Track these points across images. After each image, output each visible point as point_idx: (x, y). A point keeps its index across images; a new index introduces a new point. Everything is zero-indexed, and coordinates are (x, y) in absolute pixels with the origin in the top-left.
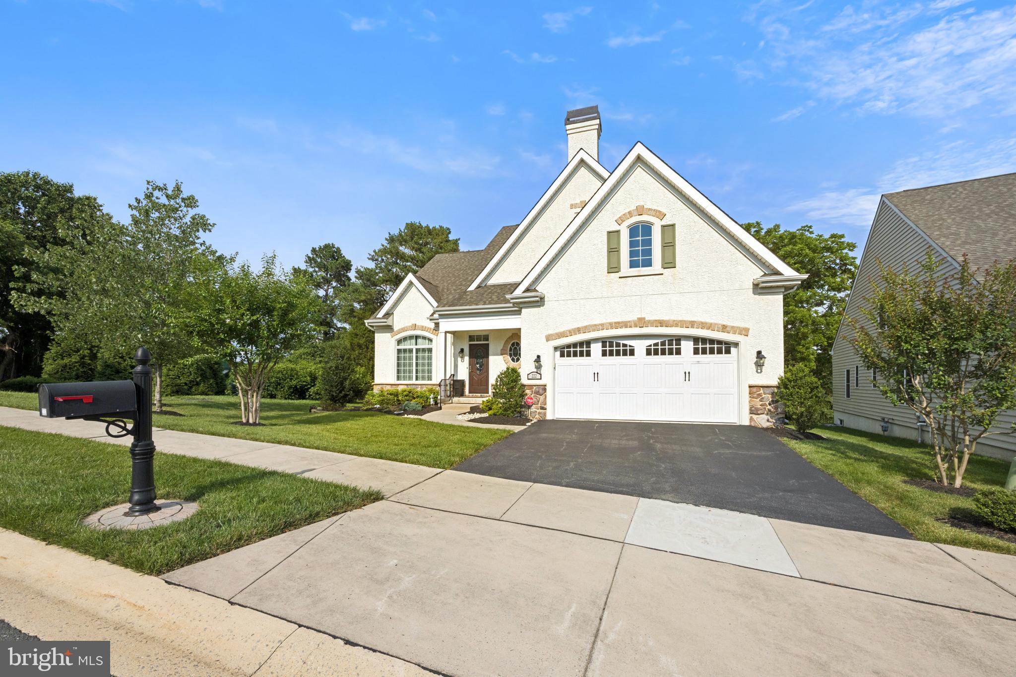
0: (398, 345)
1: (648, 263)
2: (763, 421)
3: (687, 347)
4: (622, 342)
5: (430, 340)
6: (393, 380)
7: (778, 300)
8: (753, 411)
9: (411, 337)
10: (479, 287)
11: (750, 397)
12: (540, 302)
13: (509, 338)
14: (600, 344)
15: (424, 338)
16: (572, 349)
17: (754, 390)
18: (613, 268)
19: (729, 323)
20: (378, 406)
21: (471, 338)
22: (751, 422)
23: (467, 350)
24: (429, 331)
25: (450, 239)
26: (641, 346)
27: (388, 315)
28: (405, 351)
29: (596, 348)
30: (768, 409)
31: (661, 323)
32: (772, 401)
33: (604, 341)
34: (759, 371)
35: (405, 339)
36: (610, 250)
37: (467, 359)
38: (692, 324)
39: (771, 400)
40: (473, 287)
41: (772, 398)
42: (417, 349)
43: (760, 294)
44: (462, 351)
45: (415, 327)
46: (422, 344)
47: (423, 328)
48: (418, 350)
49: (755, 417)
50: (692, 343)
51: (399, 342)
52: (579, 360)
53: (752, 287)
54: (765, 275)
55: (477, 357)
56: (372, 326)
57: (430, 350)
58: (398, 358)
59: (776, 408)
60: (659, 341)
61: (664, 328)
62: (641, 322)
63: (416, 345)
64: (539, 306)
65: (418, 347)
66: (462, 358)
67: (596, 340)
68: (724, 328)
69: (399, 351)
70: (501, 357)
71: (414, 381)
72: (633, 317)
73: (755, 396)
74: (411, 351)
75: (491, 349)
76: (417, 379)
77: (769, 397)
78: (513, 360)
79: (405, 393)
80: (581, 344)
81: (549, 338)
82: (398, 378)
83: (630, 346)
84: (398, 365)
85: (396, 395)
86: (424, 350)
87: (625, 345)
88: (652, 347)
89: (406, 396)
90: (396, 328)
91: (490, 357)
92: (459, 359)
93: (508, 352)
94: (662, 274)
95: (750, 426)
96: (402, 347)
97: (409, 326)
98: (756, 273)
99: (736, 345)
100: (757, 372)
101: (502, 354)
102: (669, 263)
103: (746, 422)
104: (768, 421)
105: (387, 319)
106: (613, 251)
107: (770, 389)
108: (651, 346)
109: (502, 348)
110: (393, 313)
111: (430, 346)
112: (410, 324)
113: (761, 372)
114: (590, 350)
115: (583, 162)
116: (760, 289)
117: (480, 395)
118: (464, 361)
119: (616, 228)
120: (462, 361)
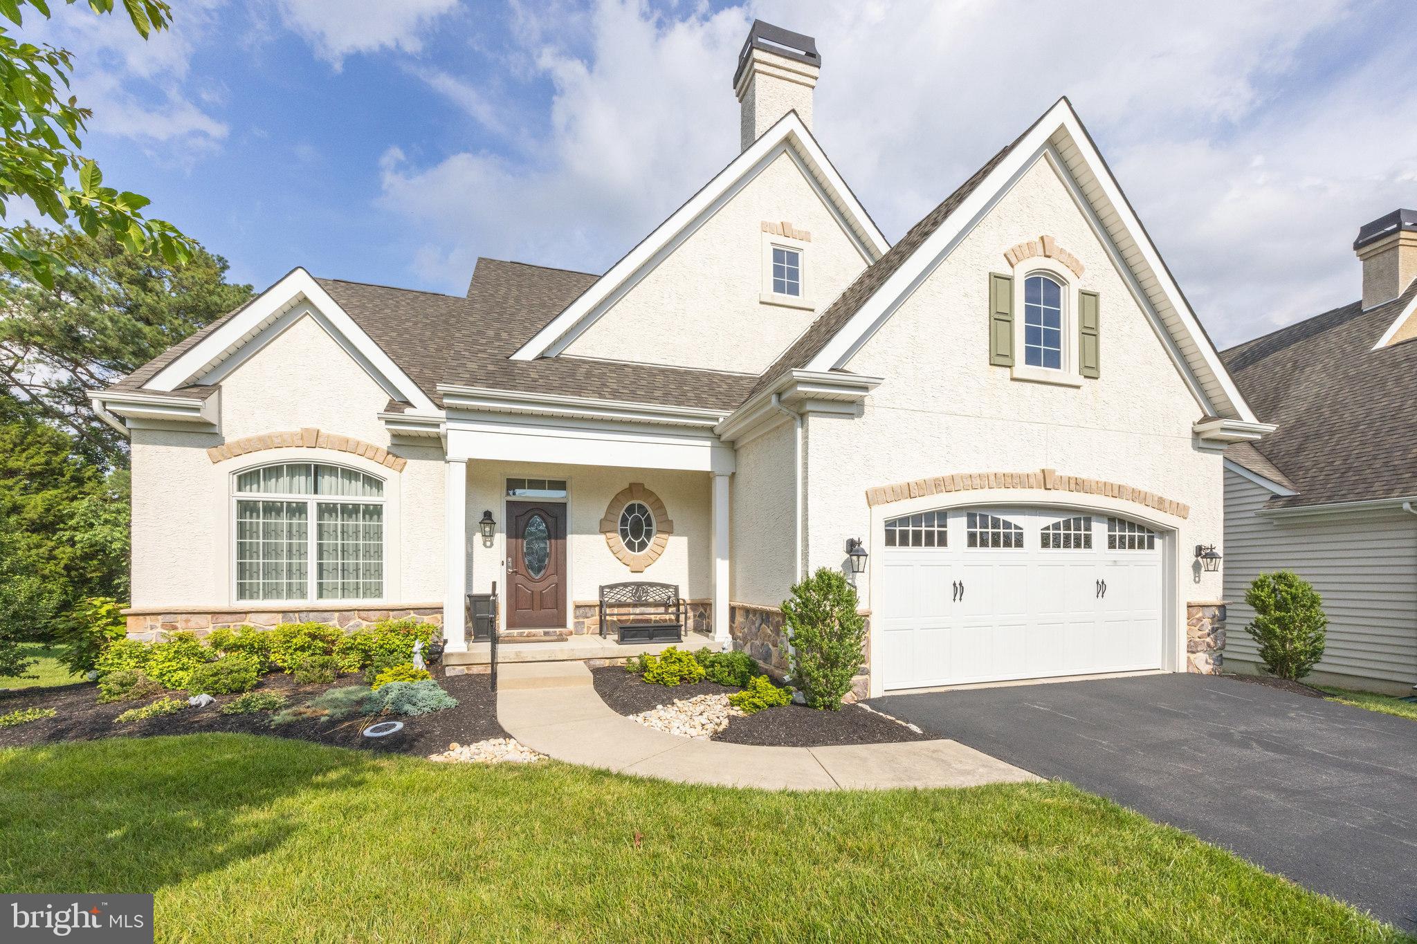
0: (240, 489)
1: (1053, 360)
2: (1203, 664)
3: (1100, 531)
4: (1002, 517)
5: (375, 483)
6: (223, 597)
7: (1215, 462)
8: (1191, 648)
9: (295, 469)
10: (542, 357)
11: (1188, 624)
13: (622, 493)
14: (964, 520)
15: (351, 474)
16: (911, 528)
17: (1194, 611)
18: (1001, 356)
19: (1168, 496)
20: (204, 698)
21: (513, 484)
22: (1188, 667)
23: (500, 516)
24: (370, 454)
26: (1032, 526)
27: (198, 386)
28: (272, 508)
29: (957, 528)
30: (1207, 643)
31: (1078, 485)
32: (1212, 629)
33: (972, 513)
34: (1197, 579)
35: (273, 471)
36: (995, 317)
37: (500, 539)
38: (1118, 491)
39: (1210, 627)
40: (527, 353)
41: (1212, 624)
42: (319, 505)
43: (1200, 449)
44: (488, 515)
45: (315, 439)
46: (334, 492)
47: (345, 445)
48: (325, 510)
49: (1192, 657)
50: (1106, 526)
51: (247, 478)
52: (923, 551)
53: (1191, 437)
54: (1206, 418)
55: (517, 537)
56: (122, 420)
57: (375, 512)
58: (242, 530)
59: (1215, 641)
60: (1061, 520)
61: (1082, 494)
62: (1045, 479)
63: (316, 492)
64: (851, 415)
65: (326, 497)
66: (488, 537)
67: (957, 510)
68: (1161, 504)
69: (246, 508)
70: (603, 537)
71: (312, 600)
72: (1032, 467)
73: (1194, 621)
74: (299, 509)
75: (573, 516)
76: (320, 596)
77: (1209, 624)
78: (630, 546)
79: (297, 641)
80: (929, 517)
81: (872, 499)
82: (242, 592)
83: (1017, 527)
84: (242, 551)
85: (259, 648)
86: (350, 511)
87: (1007, 525)
88: (1051, 532)
89: (302, 649)
90: (233, 429)
91: (569, 537)
92: (478, 538)
93: (619, 528)
94: (1078, 387)
95: (1187, 674)
96: (250, 495)
97: (293, 435)
98: (1190, 410)
99: (1167, 533)
100: (1195, 580)
101: (602, 531)
102: (1090, 370)
103: (1183, 667)
104: (1206, 662)
105: (204, 398)
106: (1000, 318)
107: (1211, 609)
108: (1048, 528)
109: (602, 516)
110: (217, 387)
111: (370, 498)
112: (296, 429)
113: (1199, 580)
114: (945, 532)
115: (789, 143)
116: (1202, 442)
117: (541, 631)
118: (492, 545)
119: (1006, 270)
120: (488, 544)
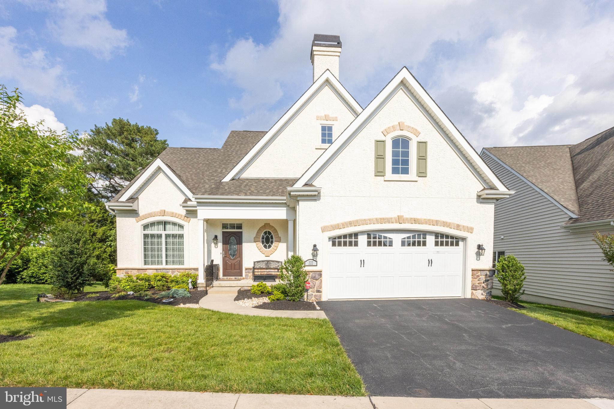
0: (144, 230)
1: (406, 171)
2: (480, 295)
3: (430, 240)
4: (383, 235)
5: (181, 226)
6: (140, 264)
7: (490, 208)
8: (474, 288)
9: (159, 223)
10: (233, 179)
11: (472, 278)
12: (315, 196)
13: (262, 227)
14: (366, 236)
15: (174, 224)
16: (342, 240)
17: (475, 272)
18: (380, 172)
19: (462, 223)
20: (132, 293)
21: (225, 226)
22: (472, 296)
23: (220, 237)
24: (180, 217)
25: (158, 139)
26: (397, 238)
27: (133, 199)
28: (153, 236)
29: (363, 240)
30: (483, 286)
31: (416, 221)
32: (486, 280)
33: (369, 234)
34: (478, 259)
35: (153, 224)
36: (377, 157)
37: (220, 245)
38: (437, 223)
39: (484, 279)
40: (227, 179)
41: (485, 278)
42: (166, 235)
43: (481, 203)
44: (216, 237)
45: (164, 213)
46: (171, 230)
47: (173, 215)
48: (167, 236)
49: (474, 292)
50: (434, 237)
51: (146, 227)
52: (348, 249)
53: (476, 197)
54: (484, 189)
55: (226, 244)
56: (113, 210)
57: (181, 236)
58: (145, 243)
59: (487, 285)
60: (411, 235)
61: (417, 225)
62: (400, 220)
63: (165, 230)
64: (315, 200)
65: (167, 232)
66: (216, 244)
67: (362, 233)
68: (458, 227)
69: (146, 236)
70: (255, 244)
71: (164, 266)
72: (393, 215)
73: (475, 277)
74: (160, 236)
75: (245, 236)
76: (167, 264)
77: (483, 278)
78: (265, 247)
79: (158, 278)
80: (350, 235)
81: (324, 230)
82: (145, 263)
83: (389, 238)
84: (145, 250)
85: (148, 280)
86: (174, 236)
87: (385, 238)
88: (406, 240)
89: (159, 280)
90: (141, 212)
91: (243, 244)
92: (213, 245)
93: (261, 240)
94: (416, 181)
95: (472, 299)
96: (149, 232)
97: (158, 212)
98: (477, 186)
99: (464, 239)
100: (477, 259)
101: (255, 242)
102: (422, 173)
103: (469, 296)
104: (482, 294)
105: (133, 203)
106: (380, 157)
107: (485, 271)
108: (405, 238)
109: (255, 236)
110: (137, 198)
111: (180, 232)
112: (159, 210)
113: (479, 259)
114: (357, 241)
115: (327, 81)
116: (481, 199)
117: (234, 277)
118: (217, 247)
119: (382, 138)
120: (216, 247)
